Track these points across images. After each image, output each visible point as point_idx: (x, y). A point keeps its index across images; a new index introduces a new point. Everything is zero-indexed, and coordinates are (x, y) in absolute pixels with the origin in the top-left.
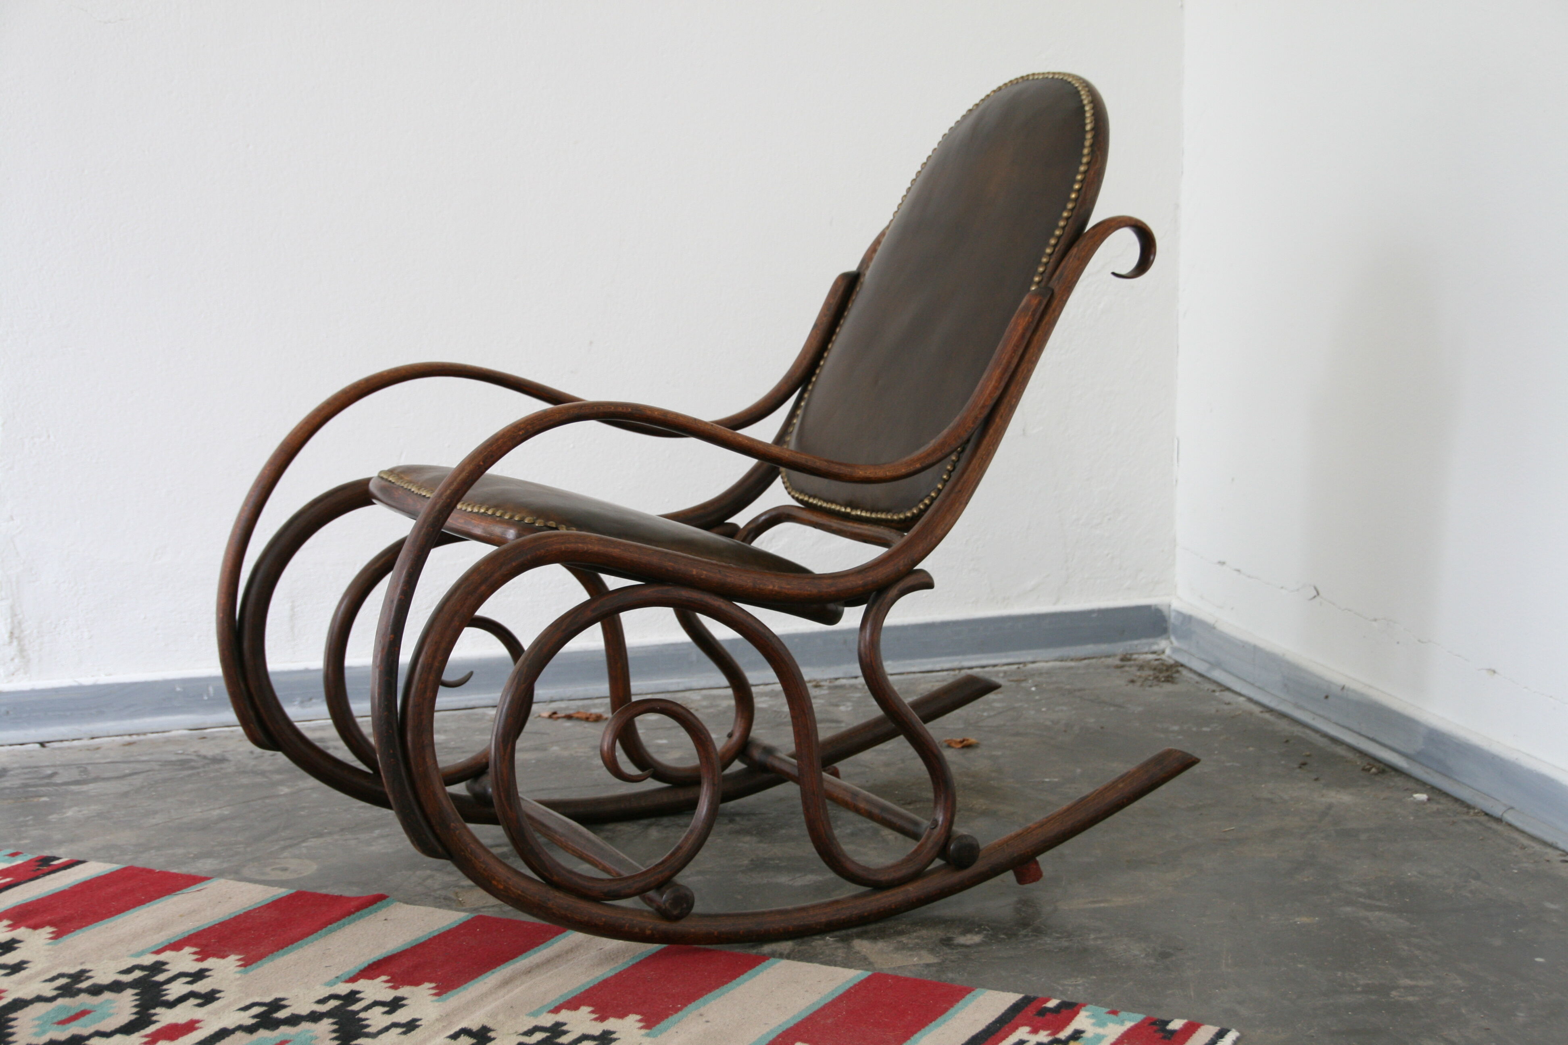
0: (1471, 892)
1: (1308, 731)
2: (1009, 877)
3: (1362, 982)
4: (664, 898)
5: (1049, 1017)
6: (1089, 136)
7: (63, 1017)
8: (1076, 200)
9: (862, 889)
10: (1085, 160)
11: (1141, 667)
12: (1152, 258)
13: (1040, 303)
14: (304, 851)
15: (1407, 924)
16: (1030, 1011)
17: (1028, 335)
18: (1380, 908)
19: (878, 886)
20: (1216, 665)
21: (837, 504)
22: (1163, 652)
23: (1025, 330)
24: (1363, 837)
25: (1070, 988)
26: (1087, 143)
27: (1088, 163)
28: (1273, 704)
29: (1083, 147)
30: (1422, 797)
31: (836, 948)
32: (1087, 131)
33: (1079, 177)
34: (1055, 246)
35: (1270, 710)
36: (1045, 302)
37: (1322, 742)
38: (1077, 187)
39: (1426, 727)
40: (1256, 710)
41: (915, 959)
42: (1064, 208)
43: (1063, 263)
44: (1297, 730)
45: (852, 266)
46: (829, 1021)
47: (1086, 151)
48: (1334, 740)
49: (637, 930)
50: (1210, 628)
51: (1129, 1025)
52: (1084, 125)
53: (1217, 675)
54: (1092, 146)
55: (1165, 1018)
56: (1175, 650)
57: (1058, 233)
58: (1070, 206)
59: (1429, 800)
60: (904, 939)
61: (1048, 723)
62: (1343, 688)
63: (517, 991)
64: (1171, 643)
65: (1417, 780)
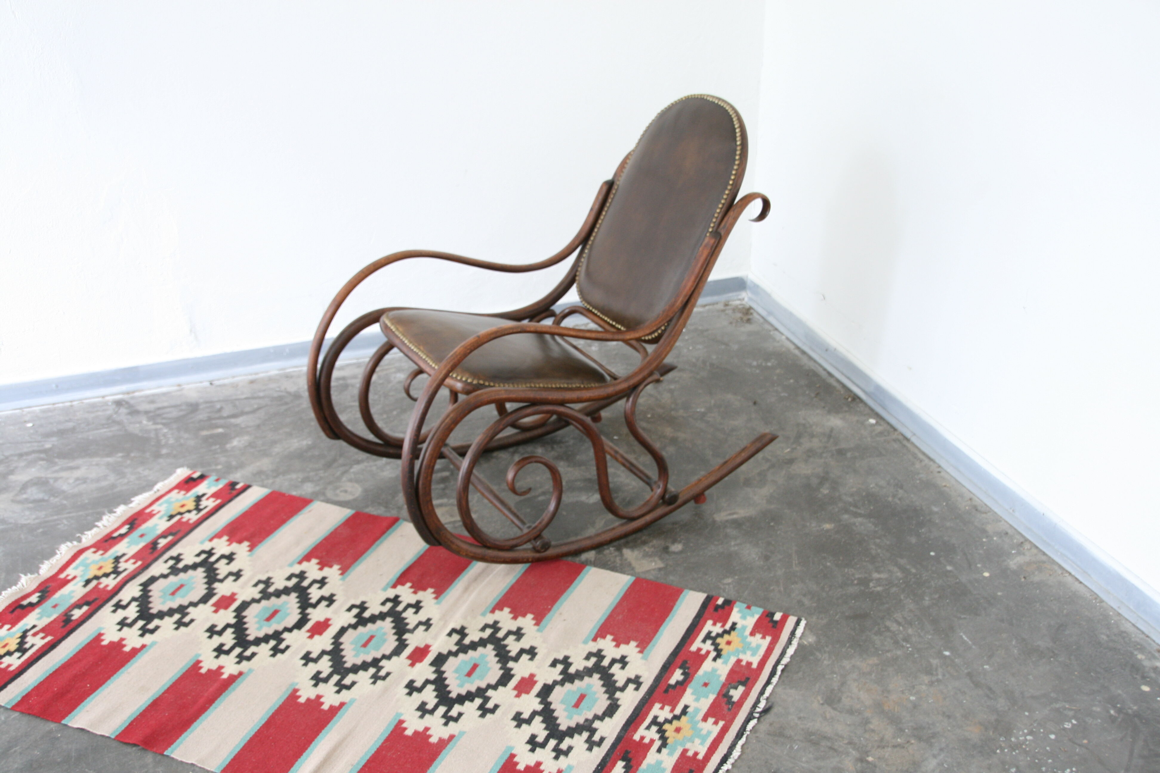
0: (900, 499)
1: (817, 366)
2: (692, 502)
3: (857, 576)
4: (538, 543)
5: (720, 611)
6: (739, 148)
7: (267, 615)
8: (732, 185)
10: (737, 162)
11: (734, 310)
12: (767, 213)
13: (715, 242)
14: (352, 476)
15: (873, 527)
16: (711, 608)
17: (709, 259)
18: (860, 515)
20: (770, 313)
22: (743, 299)
23: (708, 256)
24: (849, 455)
25: (727, 587)
26: (738, 152)
27: (738, 165)
28: (800, 345)
29: (735, 155)
30: (872, 421)
31: (616, 556)
33: (734, 172)
34: (721, 208)
35: (798, 348)
36: (717, 242)
37: (823, 374)
38: (733, 177)
40: (792, 347)
41: (653, 564)
42: (726, 189)
43: (726, 219)
44: (812, 365)
46: (620, 617)
47: (737, 157)
48: (830, 374)
50: (769, 296)
51: (757, 616)
53: (771, 319)
54: (740, 155)
55: (773, 611)
56: (750, 299)
57: (723, 201)
58: (729, 187)
59: (877, 423)
60: (646, 548)
61: (694, 360)
63: (472, 596)
64: (747, 294)
65: (870, 408)
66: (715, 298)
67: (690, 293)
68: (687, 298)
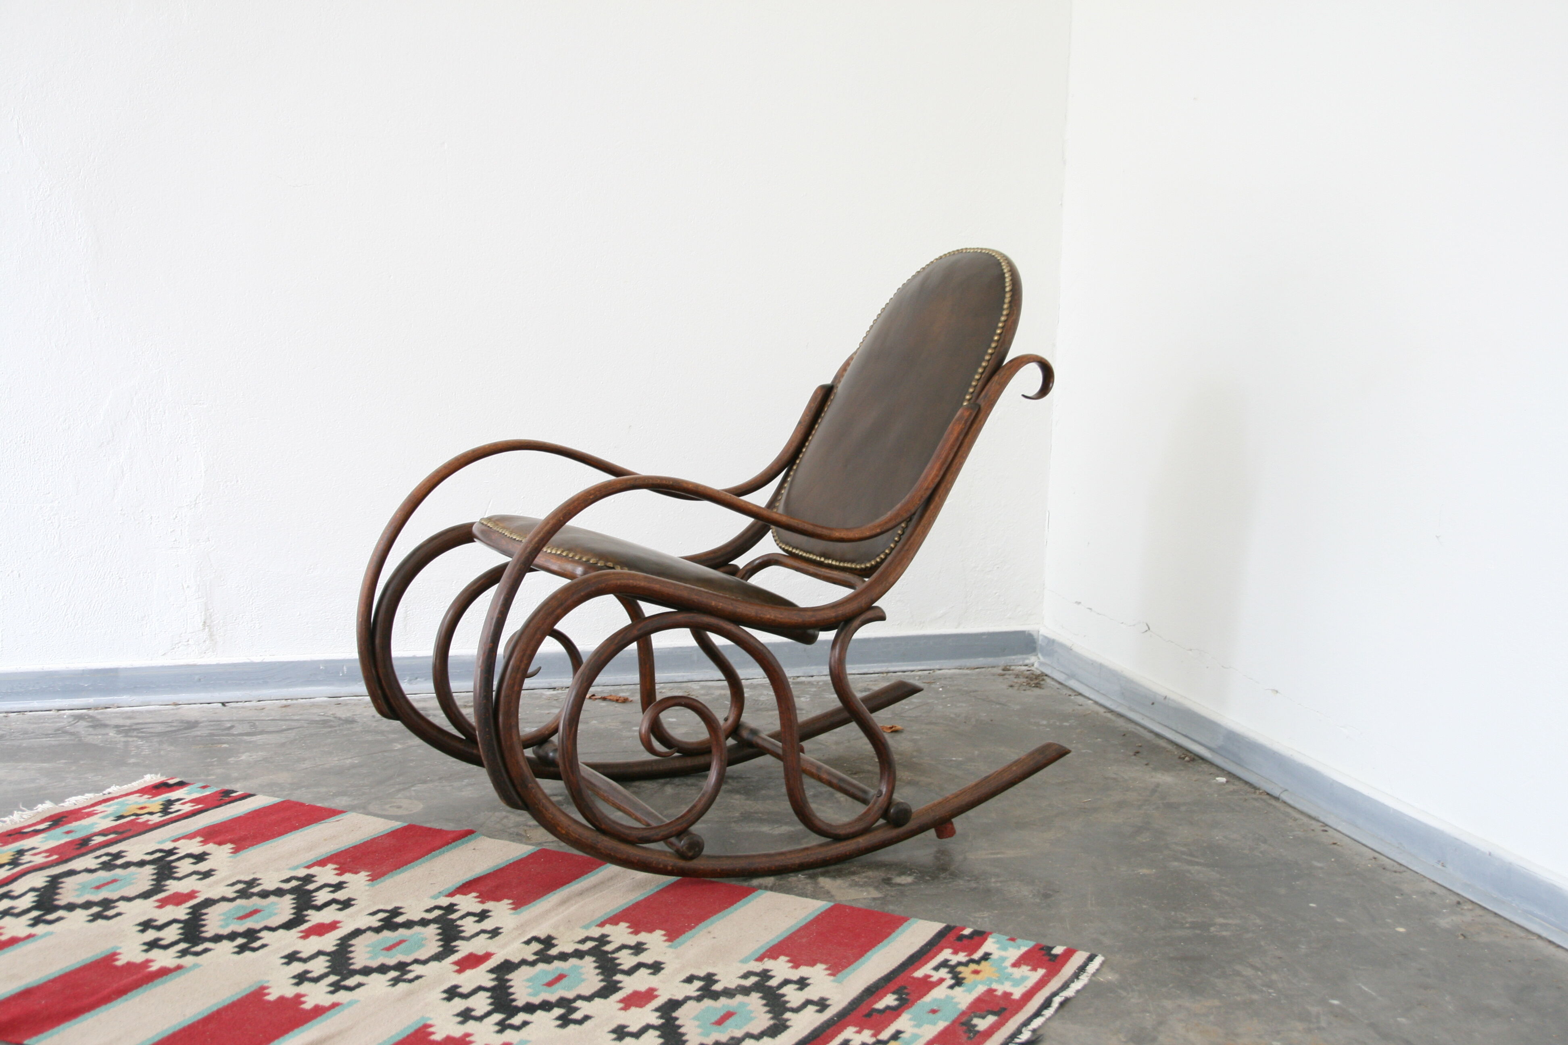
0: (1261, 852)
1: (1138, 728)
2: (932, 833)
3: (1189, 920)
4: (682, 843)
5: (965, 942)
6: (1008, 295)
7: (241, 914)
8: (998, 341)
9: (823, 840)
10: (1005, 312)
11: (1017, 676)
12: (1051, 385)
13: (970, 415)
14: (413, 794)
15: (1218, 876)
16: (952, 937)
17: (961, 438)
18: (1198, 864)
19: (838, 838)
20: (1072, 676)
21: (814, 554)
22: (1033, 665)
23: (959, 434)
24: (1183, 808)
25: (980, 920)
26: (1007, 300)
27: (1007, 315)
28: (1113, 707)
29: (1004, 303)
30: (1222, 780)
31: (807, 884)
32: (1007, 292)
33: (1000, 325)
34: (982, 373)
35: (1111, 711)
36: (974, 415)
37: (1149, 736)
38: (999, 331)
39: (1226, 729)
40: (1101, 710)
41: (865, 894)
42: (989, 347)
43: (988, 387)
44: (1131, 727)
45: (828, 381)
46: (804, 940)
47: (1006, 306)
48: (1158, 735)
49: (661, 866)
50: (1069, 650)
51: (1024, 949)
52: (1004, 287)
53: (1072, 683)
54: (1010, 302)
55: (1050, 945)
56: (1041, 664)
57: (984, 364)
58: (993, 345)
59: (1227, 782)
60: (856, 878)
61: (952, 716)
62: (1165, 698)
63: (573, 909)
64: (1039, 658)
65: (1218, 767)
66: (990, 660)
67: (933, 486)
68: (929, 492)
